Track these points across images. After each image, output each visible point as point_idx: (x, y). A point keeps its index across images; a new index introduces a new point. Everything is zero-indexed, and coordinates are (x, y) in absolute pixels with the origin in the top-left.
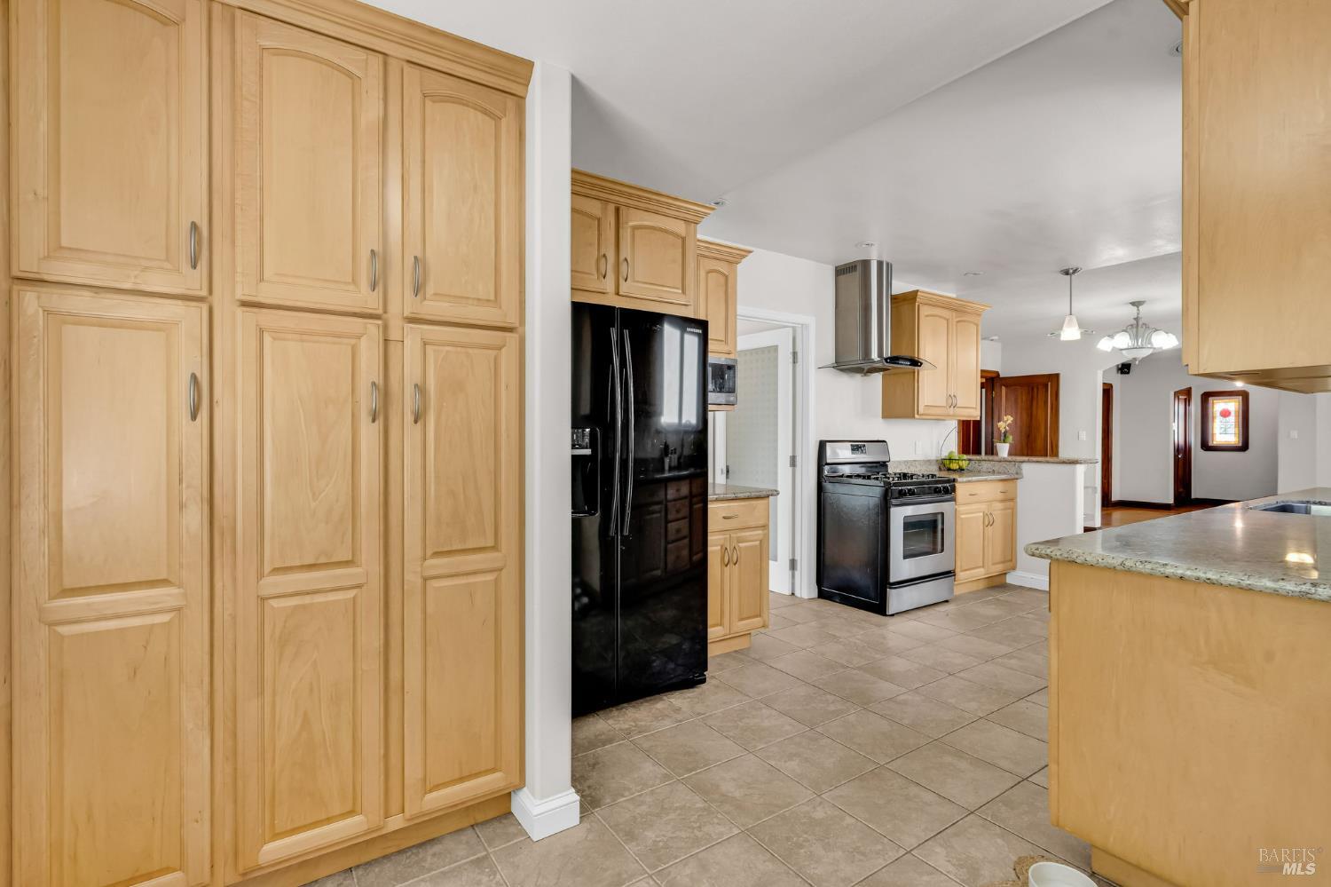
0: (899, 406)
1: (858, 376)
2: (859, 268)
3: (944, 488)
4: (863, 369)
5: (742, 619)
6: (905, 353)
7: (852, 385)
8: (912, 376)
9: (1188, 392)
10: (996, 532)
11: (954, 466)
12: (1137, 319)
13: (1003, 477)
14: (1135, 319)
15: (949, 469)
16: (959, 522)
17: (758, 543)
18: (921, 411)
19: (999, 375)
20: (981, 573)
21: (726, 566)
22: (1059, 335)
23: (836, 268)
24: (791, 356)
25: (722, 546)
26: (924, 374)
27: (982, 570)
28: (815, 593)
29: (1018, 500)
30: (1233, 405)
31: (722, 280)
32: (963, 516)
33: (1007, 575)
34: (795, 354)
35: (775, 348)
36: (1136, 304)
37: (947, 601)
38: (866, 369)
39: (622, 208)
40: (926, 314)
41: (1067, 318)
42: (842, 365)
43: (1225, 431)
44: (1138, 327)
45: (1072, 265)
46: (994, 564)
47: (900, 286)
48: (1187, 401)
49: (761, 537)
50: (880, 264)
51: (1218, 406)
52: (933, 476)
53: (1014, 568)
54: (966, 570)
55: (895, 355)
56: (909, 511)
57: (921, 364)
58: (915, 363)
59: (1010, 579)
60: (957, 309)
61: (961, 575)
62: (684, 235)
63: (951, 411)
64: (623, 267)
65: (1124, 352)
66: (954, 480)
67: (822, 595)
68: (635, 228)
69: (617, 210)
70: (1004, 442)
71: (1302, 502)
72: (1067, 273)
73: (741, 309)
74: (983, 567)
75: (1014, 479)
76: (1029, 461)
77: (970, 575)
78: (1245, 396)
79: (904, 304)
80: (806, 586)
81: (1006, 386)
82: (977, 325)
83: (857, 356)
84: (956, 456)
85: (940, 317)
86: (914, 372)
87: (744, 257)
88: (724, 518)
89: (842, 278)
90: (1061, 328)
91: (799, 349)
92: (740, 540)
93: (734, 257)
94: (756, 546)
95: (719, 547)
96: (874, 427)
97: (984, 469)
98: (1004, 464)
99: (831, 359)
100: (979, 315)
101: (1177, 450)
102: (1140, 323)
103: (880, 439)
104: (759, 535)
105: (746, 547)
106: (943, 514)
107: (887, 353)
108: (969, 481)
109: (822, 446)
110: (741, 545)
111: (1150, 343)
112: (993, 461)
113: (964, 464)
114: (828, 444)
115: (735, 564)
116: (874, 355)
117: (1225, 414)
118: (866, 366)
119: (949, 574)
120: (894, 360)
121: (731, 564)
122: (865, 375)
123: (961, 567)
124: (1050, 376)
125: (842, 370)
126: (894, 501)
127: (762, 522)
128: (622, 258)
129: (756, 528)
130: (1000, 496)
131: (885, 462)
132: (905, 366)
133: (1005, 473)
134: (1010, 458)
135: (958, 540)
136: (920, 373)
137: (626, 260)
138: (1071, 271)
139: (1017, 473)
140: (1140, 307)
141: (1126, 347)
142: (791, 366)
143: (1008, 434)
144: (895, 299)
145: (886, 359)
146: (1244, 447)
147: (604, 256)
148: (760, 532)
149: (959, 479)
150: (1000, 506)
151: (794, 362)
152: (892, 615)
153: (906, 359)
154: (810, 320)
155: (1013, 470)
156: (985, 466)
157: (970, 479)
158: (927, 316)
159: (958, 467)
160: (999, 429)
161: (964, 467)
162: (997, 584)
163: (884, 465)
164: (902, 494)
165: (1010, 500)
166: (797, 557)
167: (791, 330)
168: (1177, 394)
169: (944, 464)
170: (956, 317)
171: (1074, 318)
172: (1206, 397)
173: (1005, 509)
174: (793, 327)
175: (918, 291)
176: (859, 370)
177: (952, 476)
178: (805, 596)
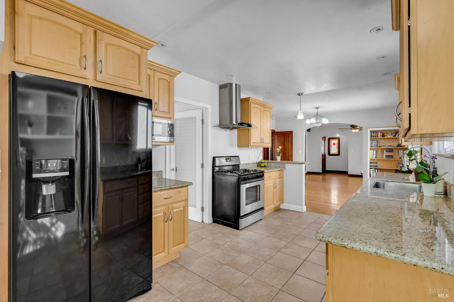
0: (244, 143)
1: (228, 131)
2: (228, 86)
3: (260, 175)
4: (230, 127)
5: (174, 246)
6: (245, 121)
7: (225, 133)
8: (248, 131)
9: (325, 138)
10: (277, 190)
11: (263, 165)
12: (317, 113)
13: (280, 169)
14: (316, 113)
15: (261, 166)
16: (265, 188)
17: (182, 208)
18: (251, 144)
19: (274, 131)
20: (272, 206)
21: (166, 222)
22: (297, 117)
23: (220, 85)
24: (201, 121)
25: (164, 213)
26: (253, 130)
27: (273, 205)
28: (211, 221)
29: (284, 178)
30: (336, 141)
31: (167, 84)
32: (266, 186)
33: (281, 205)
34: (203, 121)
35: (195, 118)
36: (317, 108)
37: (261, 219)
38: (231, 127)
39: (98, 31)
40: (253, 106)
41: (299, 111)
42: (222, 126)
43: (334, 150)
44: (318, 116)
45: (300, 92)
46: (276, 202)
47: (243, 96)
48: (325, 140)
49: (184, 205)
50: (236, 85)
51: (333, 142)
52: (256, 170)
53: (283, 203)
54: (268, 206)
55: (241, 122)
56: (248, 186)
57: (252, 126)
58: (249, 125)
59: (281, 207)
60: (264, 106)
61: (266, 208)
62: (139, 53)
63: (262, 144)
64: (99, 65)
65: (313, 124)
66: (263, 172)
67: (214, 221)
68: (107, 44)
69: (95, 32)
70: (279, 156)
71: (381, 181)
72: (299, 95)
73: (176, 99)
74: (273, 204)
75: (282, 170)
76: (287, 163)
77: (269, 208)
78: (339, 139)
79: (245, 102)
80: (208, 218)
81: (277, 135)
82: (270, 112)
83: (228, 122)
84: (263, 161)
85: (258, 108)
86: (249, 129)
87: (178, 74)
88: (165, 198)
89: (222, 90)
90: (297, 115)
91: (204, 118)
92: (173, 208)
93: (173, 74)
94: (181, 210)
95: (162, 214)
96: (234, 151)
97: (273, 166)
98: (279, 164)
99: (218, 123)
100: (271, 109)
101: (323, 156)
102: (318, 114)
103: (237, 156)
104: (183, 204)
105: (176, 211)
106: (259, 185)
107: (239, 121)
108: (269, 172)
109: (214, 159)
110: (174, 211)
111: (321, 121)
112: (275, 163)
113: (266, 164)
114: (216, 158)
115: (171, 220)
116: (234, 122)
117: (334, 144)
118: (231, 126)
119: (262, 208)
120: (241, 124)
121: (169, 221)
122: (231, 130)
123: (266, 205)
124: (290, 132)
125: (222, 128)
126: (242, 182)
127: (184, 198)
128: (98, 60)
129: (182, 201)
130: (278, 176)
131: (238, 165)
132: (245, 127)
133: (279, 168)
134: (281, 162)
135: (265, 195)
136: (251, 129)
137: (101, 61)
138: (300, 94)
139: (284, 167)
140: (318, 109)
141: (314, 123)
142: (201, 125)
143: (280, 153)
144: (242, 101)
145: (239, 124)
146: (339, 154)
147: (85, 56)
148: (184, 203)
149: (265, 171)
150: (278, 180)
151: (203, 124)
152: (242, 229)
153: (246, 124)
154: (209, 106)
155: (282, 166)
156: (273, 165)
157: (269, 171)
158: (253, 108)
159: (264, 165)
160: (277, 151)
161: (266, 165)
162: (278, 210)
163: (238, 166)
164: (245, 179)
165: (281, 177)
166: (204, 206)
167: (201, 110)
168: (322, 138)
169: (259, 164)
170: (264, 109)
171: (301, 111)
172: (329, 139)
173: (280, 181)
174: (202, 109)
175: (250, 97)
176: (228, 128)
177: (262, 169)
178: (208, 222)
